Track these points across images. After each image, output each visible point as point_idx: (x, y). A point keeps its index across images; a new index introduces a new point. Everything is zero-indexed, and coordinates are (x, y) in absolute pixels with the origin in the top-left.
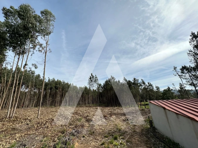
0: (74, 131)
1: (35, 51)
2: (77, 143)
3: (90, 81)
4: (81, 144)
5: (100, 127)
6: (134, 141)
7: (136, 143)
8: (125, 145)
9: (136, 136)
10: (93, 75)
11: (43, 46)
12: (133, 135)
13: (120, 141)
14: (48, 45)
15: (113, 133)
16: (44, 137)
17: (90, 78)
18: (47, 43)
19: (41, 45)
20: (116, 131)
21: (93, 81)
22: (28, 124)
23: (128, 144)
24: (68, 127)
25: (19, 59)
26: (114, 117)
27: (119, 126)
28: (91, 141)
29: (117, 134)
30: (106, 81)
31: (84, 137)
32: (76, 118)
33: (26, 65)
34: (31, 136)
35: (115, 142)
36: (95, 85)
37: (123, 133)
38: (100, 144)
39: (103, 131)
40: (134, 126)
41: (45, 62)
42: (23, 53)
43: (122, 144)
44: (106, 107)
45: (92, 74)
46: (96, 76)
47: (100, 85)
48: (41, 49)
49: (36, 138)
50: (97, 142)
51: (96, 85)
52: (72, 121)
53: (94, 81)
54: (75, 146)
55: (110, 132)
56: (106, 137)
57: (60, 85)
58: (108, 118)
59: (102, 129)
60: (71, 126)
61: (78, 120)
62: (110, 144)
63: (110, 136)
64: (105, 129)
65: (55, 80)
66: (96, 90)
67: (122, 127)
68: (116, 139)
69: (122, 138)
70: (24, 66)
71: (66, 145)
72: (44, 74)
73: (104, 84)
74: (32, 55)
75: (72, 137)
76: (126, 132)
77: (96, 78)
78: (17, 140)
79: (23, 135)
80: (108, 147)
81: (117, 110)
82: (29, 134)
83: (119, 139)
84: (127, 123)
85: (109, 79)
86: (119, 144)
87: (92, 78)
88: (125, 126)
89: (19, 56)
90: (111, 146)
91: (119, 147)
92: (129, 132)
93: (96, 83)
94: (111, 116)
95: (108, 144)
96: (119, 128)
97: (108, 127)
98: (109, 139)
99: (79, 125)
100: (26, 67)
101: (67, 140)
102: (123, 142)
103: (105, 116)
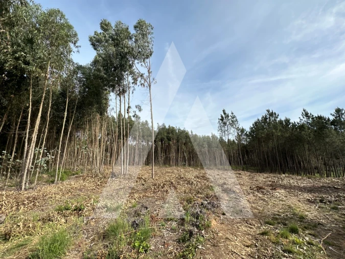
0: (206, 202)
1: (136, 87)
2: (214, 221)
3: (222, 124)
4: (221, 223)
5: (253, 205)
8: (320, 248)
10: (227, 112)
11: (145, 76)
13: (307, 239)
14: (150, 75)
15: (286, 219)
17: (222, 119)
18: (149, 71)
19: (142, 76)
20: (291, 218)
21: (228, 123)
22: (143, 185)
23: (330, 248)
24: (195, 195)
25: (120, 100)
26: (283, 191)
27: (298, 210)
28: (238, 223)
29: (297, 225)
30: (256, 123)
31: (224, 214)
32: (205, 184)
33: (129, 107)
34: (150, 199)
35: (293, 237)
36: (232, 131)
37: (313, 225)
38: (258, 232)
39: (260, 213)
40: (343, 216)
41: (151, 101)
42: (124, 92)
43: (312, 244)
44: (257, 172)
45: (224, 111)
46: (232, 113)
47: (243, 130)
48: (143, 82)
49: (157, 203)
50: (251, 228)
51: (234, 131)
52: (200, 189)
53: (230, 124)
54: (212, 224)
55: (277, 217)
56: (270, 224)
57: (173, 134)
58: (268, 191)
59: (258, 209)
60: (199, 195)
61: (208, 187)
62: (282, 237)
63: (279, 223)
64: (263, 210)
65: (165, 127)
66: (234, 140)
67: (307, 213)
68: (294, 231)
69: (310, 234)
70: (128, 110)
71: (197, 218)
72: (152, 118)
73: (251, 128)
74: (133, 93)
75: (204, 211)
76: (319, 224)
77: (233, 118)
78: (137, 200)
79: (141, 196)
80: (278, 242)
81: (287, 179)
82: (148, 196)
83: (303, 233)
84: (319, 207)
85: (263, 117)
86: (305, 243)
87: (226, 118)
88: (316, 213)
89: (120, 97)
90: (284, 241)
91: (305, 248)
92: (328, 226)
93: (234, 128)
94: (275, 189)
95: (277, 237)
96: (300, 214)
97: (269, 207)
98: (277, 229)
99: (212, 196)
100: (130, 110)
101: (199, 212)
102: (315, 241)
103: (261, 188)
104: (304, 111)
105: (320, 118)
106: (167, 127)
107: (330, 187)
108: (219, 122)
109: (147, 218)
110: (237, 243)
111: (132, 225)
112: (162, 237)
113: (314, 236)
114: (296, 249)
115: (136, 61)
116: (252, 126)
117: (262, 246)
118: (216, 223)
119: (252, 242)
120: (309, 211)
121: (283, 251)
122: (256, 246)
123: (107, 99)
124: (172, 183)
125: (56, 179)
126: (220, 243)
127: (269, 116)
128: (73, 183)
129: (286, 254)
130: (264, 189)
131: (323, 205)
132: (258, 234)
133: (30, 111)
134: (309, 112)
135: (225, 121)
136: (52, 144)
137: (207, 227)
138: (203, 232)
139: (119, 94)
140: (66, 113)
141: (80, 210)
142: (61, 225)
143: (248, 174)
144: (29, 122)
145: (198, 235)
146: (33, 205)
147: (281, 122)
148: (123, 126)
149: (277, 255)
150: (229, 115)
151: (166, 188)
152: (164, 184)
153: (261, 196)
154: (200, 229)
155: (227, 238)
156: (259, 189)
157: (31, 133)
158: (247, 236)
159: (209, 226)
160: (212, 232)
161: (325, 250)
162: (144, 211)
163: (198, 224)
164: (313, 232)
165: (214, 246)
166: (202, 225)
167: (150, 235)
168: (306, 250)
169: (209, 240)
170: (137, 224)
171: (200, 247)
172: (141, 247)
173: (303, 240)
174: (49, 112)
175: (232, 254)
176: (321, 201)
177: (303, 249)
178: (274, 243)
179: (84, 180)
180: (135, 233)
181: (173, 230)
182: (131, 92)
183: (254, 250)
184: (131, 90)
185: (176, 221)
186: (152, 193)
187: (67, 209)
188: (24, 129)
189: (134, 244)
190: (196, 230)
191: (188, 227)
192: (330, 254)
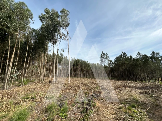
0: (94, 94)
1: (61, 40)
2: (98, 103)
3: (102, 58)
4: (101, 104)
6: (158, 113)
7: (160, 116)
8: (145, 114)
9: (160, 110)
10: (104, 53)
11: (65, 35)
12: (156, 108)
13: (139, 110)
15: (130, 102)
16: (75, 95)
17: (102, 56)
18: (67, 33)
19: (64, 35)
20: (133, 101)
21: (104, 58)
22: (65, 86)
23: (149, 114)
24: (89, 91)
25: (54, 46)
26: (129, 89)
27: (136, 97)
28: (108, 104)
29: (135, 104)
30: (117, 58)
31: (102, 100)
33: (58, 50)
35: (133, 110)
36: (106, 61)
37: (142, 104)
38: (118, 108)
40: (155, 100)
41: (68, 47)
42: (55, 42)
43: (142, 113)
44: (118, 80)
45: (102, 52)
46: (106, 53)
47: (111, 61)
48: (64, 38)
49: (71, 95)
50: (114, 106)
52: (91, 88)
53: (105, 58)
54: (97, 104)
55: (126, 100)
56: (123, 104)
57: (79, 62)
58: (122, 89)
60: (91, 91)
61: (95, 87)
62: (128, 110)
63: (127, 103)
64: (120, 98)
66: (107, 66)
67: (139, 99)
68: (134, 107)
69: (141, 108)
70: (57, 51)
71: (90, 102)
72: (69, 55)
73: (115, 60)
74: (60, 43)
75: (93, 98)
76: (145, 103)
77: (107, 55)
78: (61, 94)
79: (64, 91)
80: (127, 112)
81: (131, 83)
82: (67, 92)
83: (138, 108)
84: (145, 96)
85: (120, 55)
86: (139, 112)
87: (103, 55)
88: (143, 99)
89: (54, 45)
90: (129, 111)
91: (138, 114)
92: (149, 104)
93: (107, 60)
94: (125, 88)
95: (126, 109)
96: (136, 99)
97: (123, 96)
98: (126, 106)
99: (97, 91)
100: (58, 51)
101: (91, 99)
102: (143, 111)
103: (119, 87)
104: (138, 52)
105: (145, 56)
106: (76, 59)
107: (149, 87)
108: (100, 57)
109: (66, 102)
110: (108, 113)
111: (59, 106)
112: (73, 111)
113: (142, 109)
114: (134, 115)
115: (61, 28)
116: (115, 59)
117: (119, 114)
118: (98, 104)
119: (115, 112)
120: (140, 98)
121: (129, 116)
122: (117, 114)
123: (47, 46)
124: (78, 85)
125: (22, 84)
126: (100, 113)
127: (123, 55)
128: (30, 86)
129: (130, 117)
130: (120, 88)
131: (146, 95)
132: (118, 109)
133: (9, 51)
134: (140, 53)
135: (103, 56)
136: (20, 67)
137: (94, 106)
138: (93, 108)
139: (53, 44)
140: (27, 52)
141: (34, 99)
142: (24, 106)
143: (113, 81)
144: (8, 56)
145: (90, 110)
146: (10, 97)
147: (128, 57)
148: (55, 58)
149: (126, 118)
150: (105, 54)
151: (75, 88)
152: (74, 86)
153: (119, 91)
154: (91, 107)
155: (103, 111)
156: (118, 88)
157: (9, 62)
158: (112, 110)
159: (95, 105)
160: (97, 108)
161: (147, 115)
162: (65, 99)
163: (90, 104)
164: (142, 107)
165: (97, 114)
166: (92, 105)
167: (67, 110)
168: (139, 115)
169: (95, 112)
170: (61, 105)
171: (91, 115)
172: (63, 116)
173: (137, 111)
174: (18, 52)
175: (106, 118)
176: (146, 93)
177: (138, 115)
178: (125, 112)
179: (36, 84)
180: (61, 109)
181: (78, 108)
182: (59, 43)
183: (116, 116)
184: (59, 41)
185: (80, 103)
186: (69, 90)
187: (27, 99)
188: (6, 60)
189: (60, 114)
190: (89, 107)
191: (85, 106)
192: (149, 117)
